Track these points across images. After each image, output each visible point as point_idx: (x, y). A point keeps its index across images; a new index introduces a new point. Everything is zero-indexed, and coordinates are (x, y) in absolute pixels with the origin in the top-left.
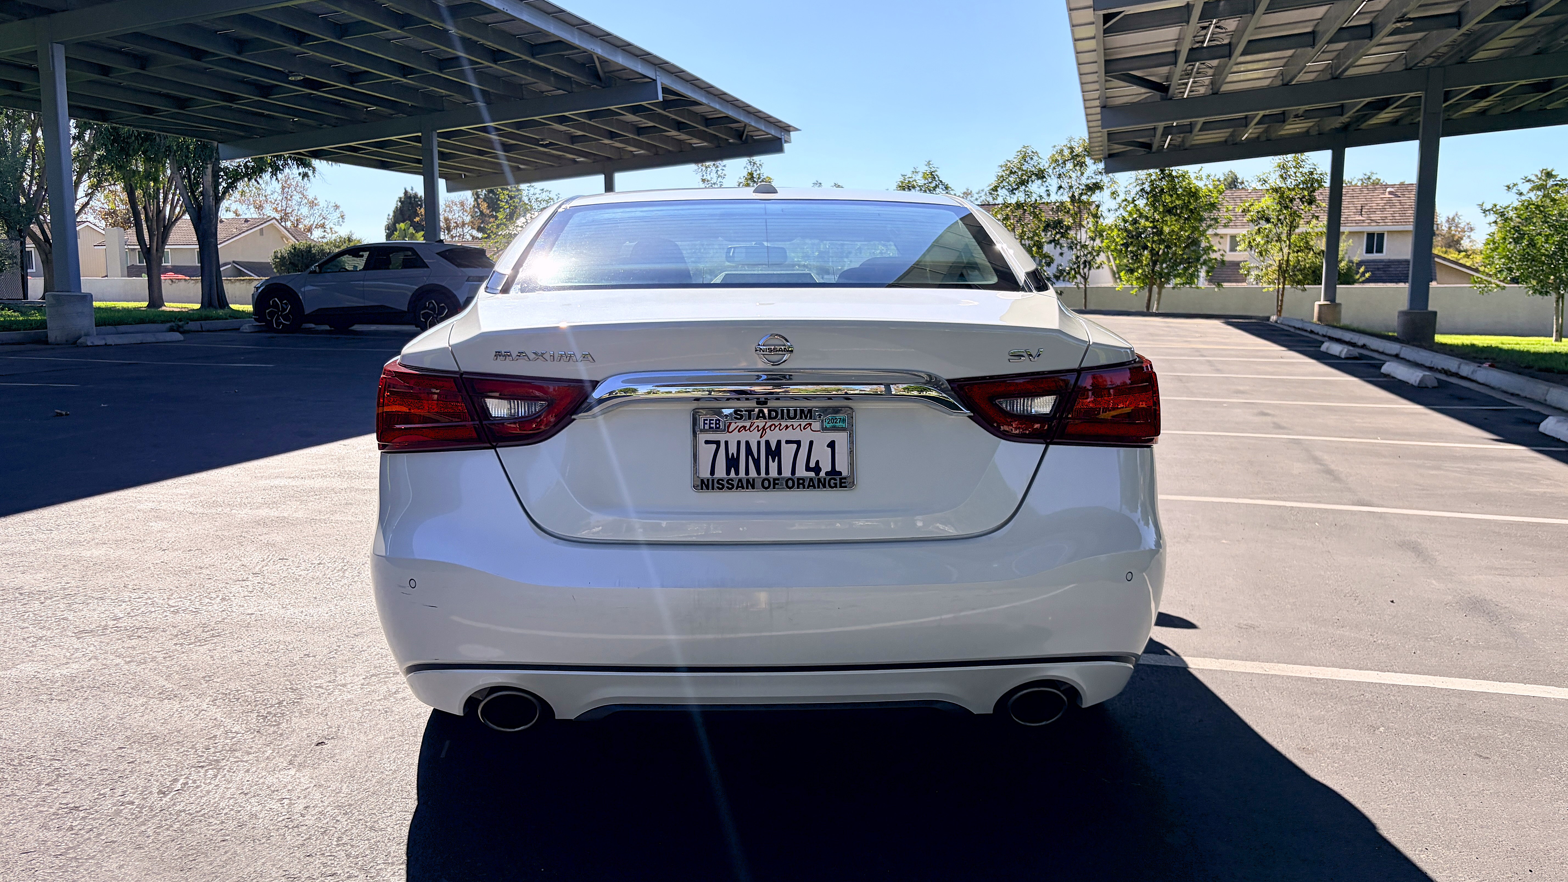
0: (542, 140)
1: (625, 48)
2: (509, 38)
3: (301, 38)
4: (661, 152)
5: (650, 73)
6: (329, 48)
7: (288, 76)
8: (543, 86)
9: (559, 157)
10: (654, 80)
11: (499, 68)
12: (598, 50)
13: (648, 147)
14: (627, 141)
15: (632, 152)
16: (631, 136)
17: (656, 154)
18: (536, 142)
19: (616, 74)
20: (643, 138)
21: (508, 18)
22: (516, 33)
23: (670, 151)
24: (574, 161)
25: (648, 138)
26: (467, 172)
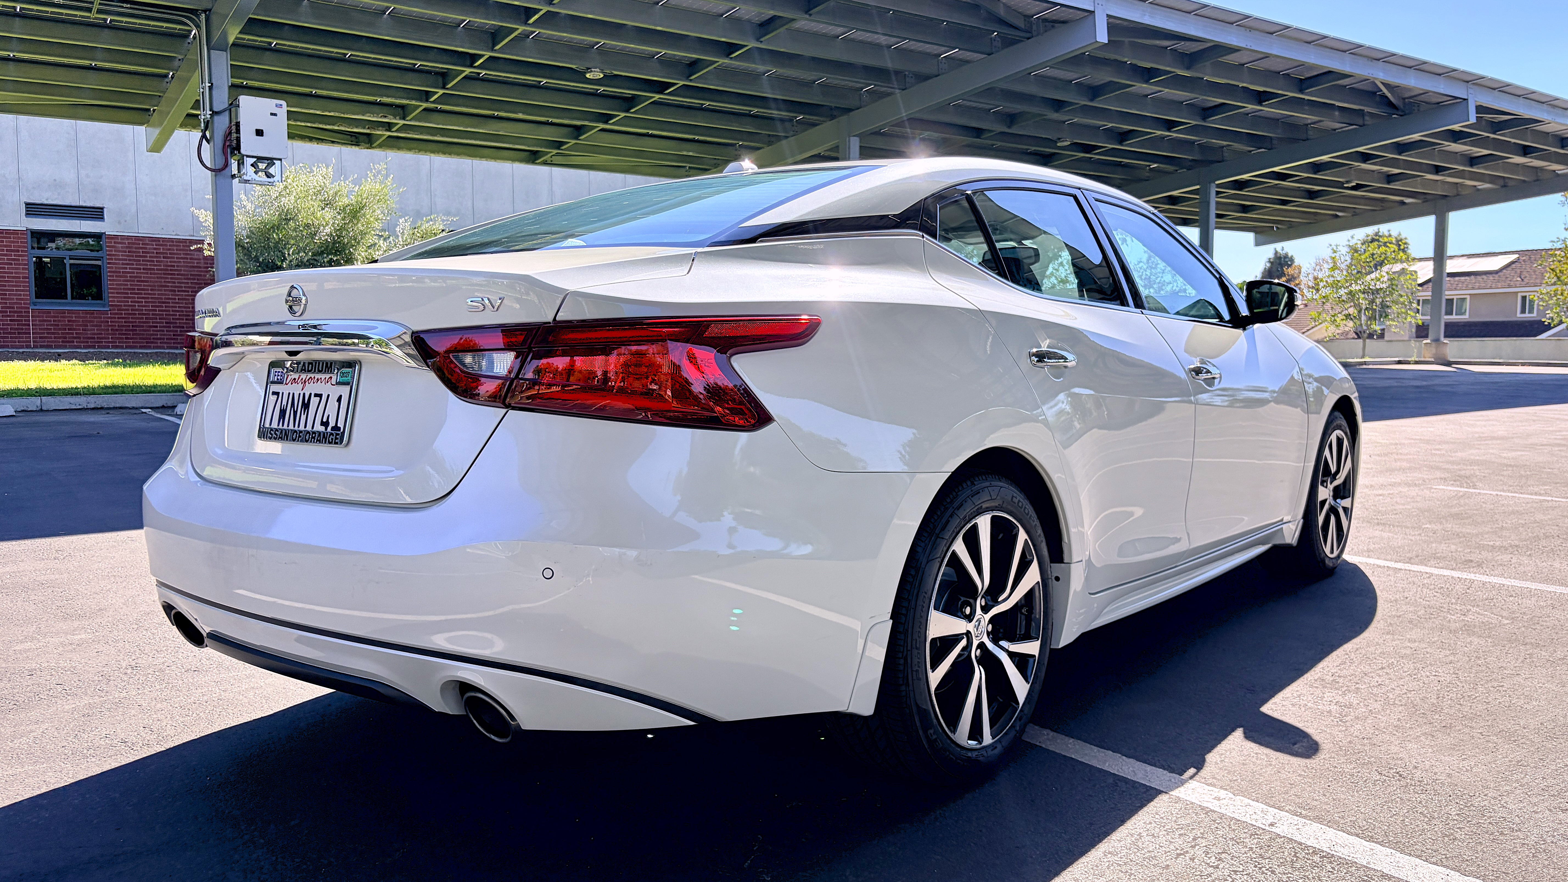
0: (1347, 182)
1: (1419, 67)
2: (1272, 75)
3: (1058, 105)
4: (1510, 183)
5: (1459, 92)
6: (1086, 110)
7: (1056, 142)
8: (1330, 124)
9: (1382, 200)
10: (1465, 99)
11: (1267, 110)
12: (1380, 75)
13: (1492, 179)
14: (1461, 174)
15: (1475, 186)
16: (1461, 168)
17: (1505, 186)
18: (1340, 185)
19: (1419, 98)
20: (1478, 168)
21: (1262, 56)
22: (1280, 69)
23: (1524, 181)
24: (1403, 203)
25: (1486, 168)
26: (1278, 224)
